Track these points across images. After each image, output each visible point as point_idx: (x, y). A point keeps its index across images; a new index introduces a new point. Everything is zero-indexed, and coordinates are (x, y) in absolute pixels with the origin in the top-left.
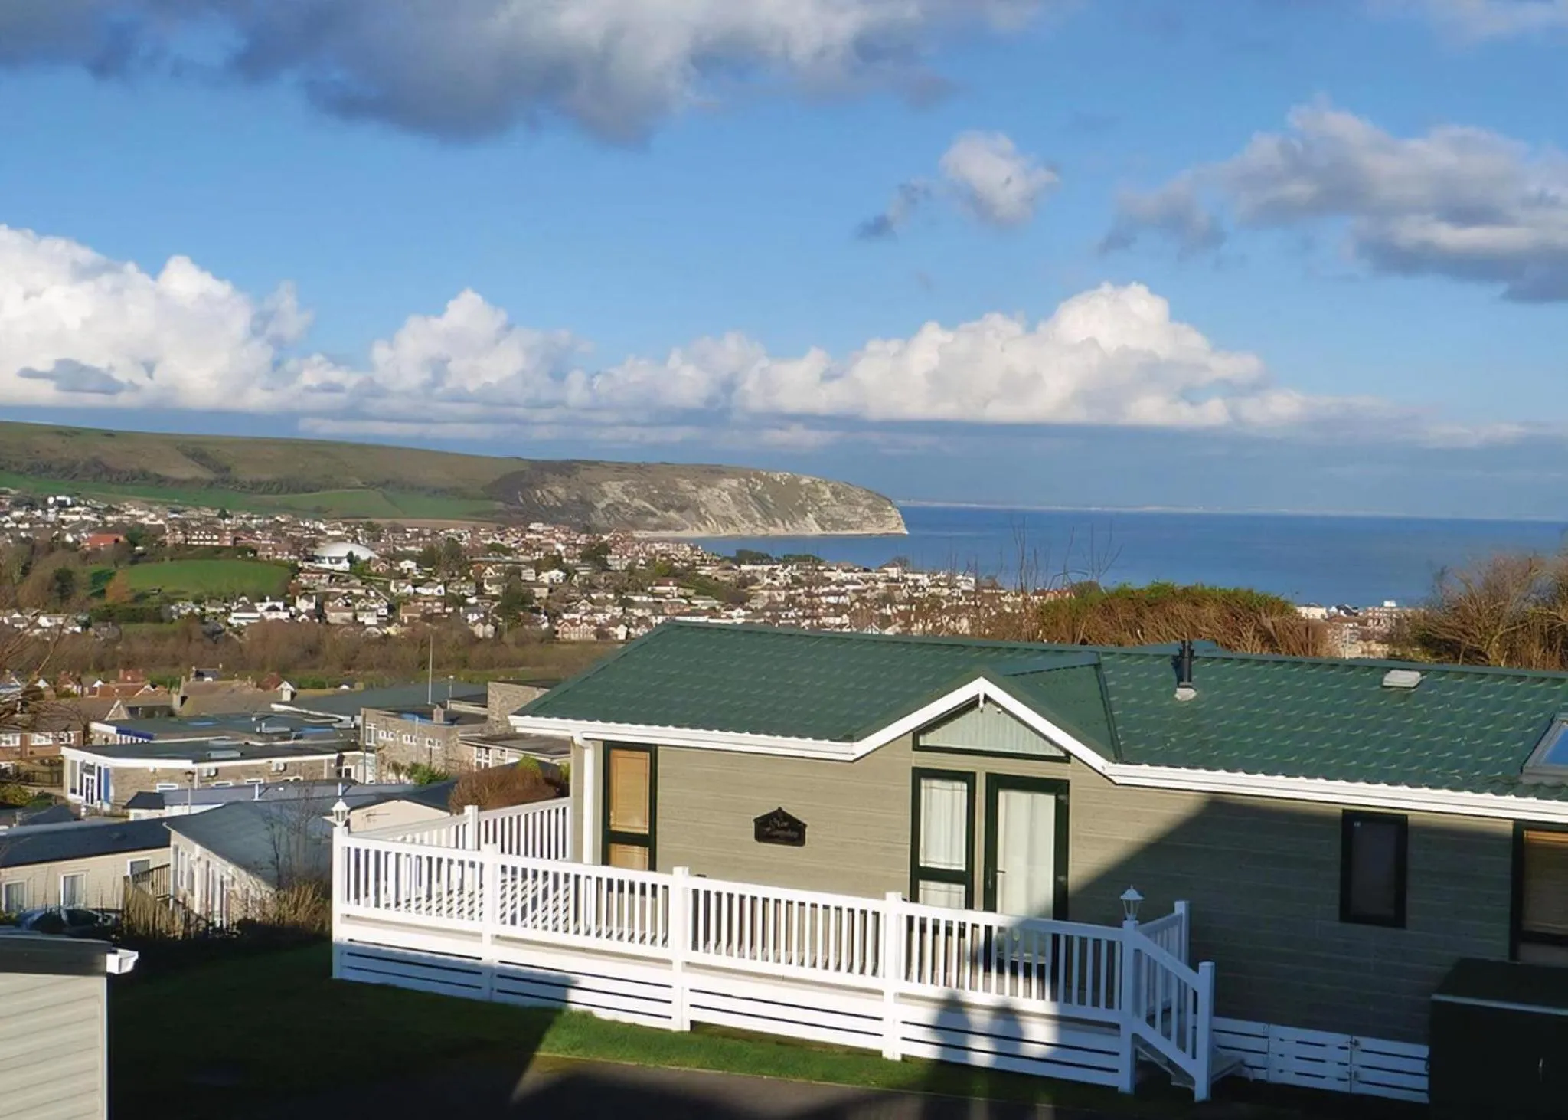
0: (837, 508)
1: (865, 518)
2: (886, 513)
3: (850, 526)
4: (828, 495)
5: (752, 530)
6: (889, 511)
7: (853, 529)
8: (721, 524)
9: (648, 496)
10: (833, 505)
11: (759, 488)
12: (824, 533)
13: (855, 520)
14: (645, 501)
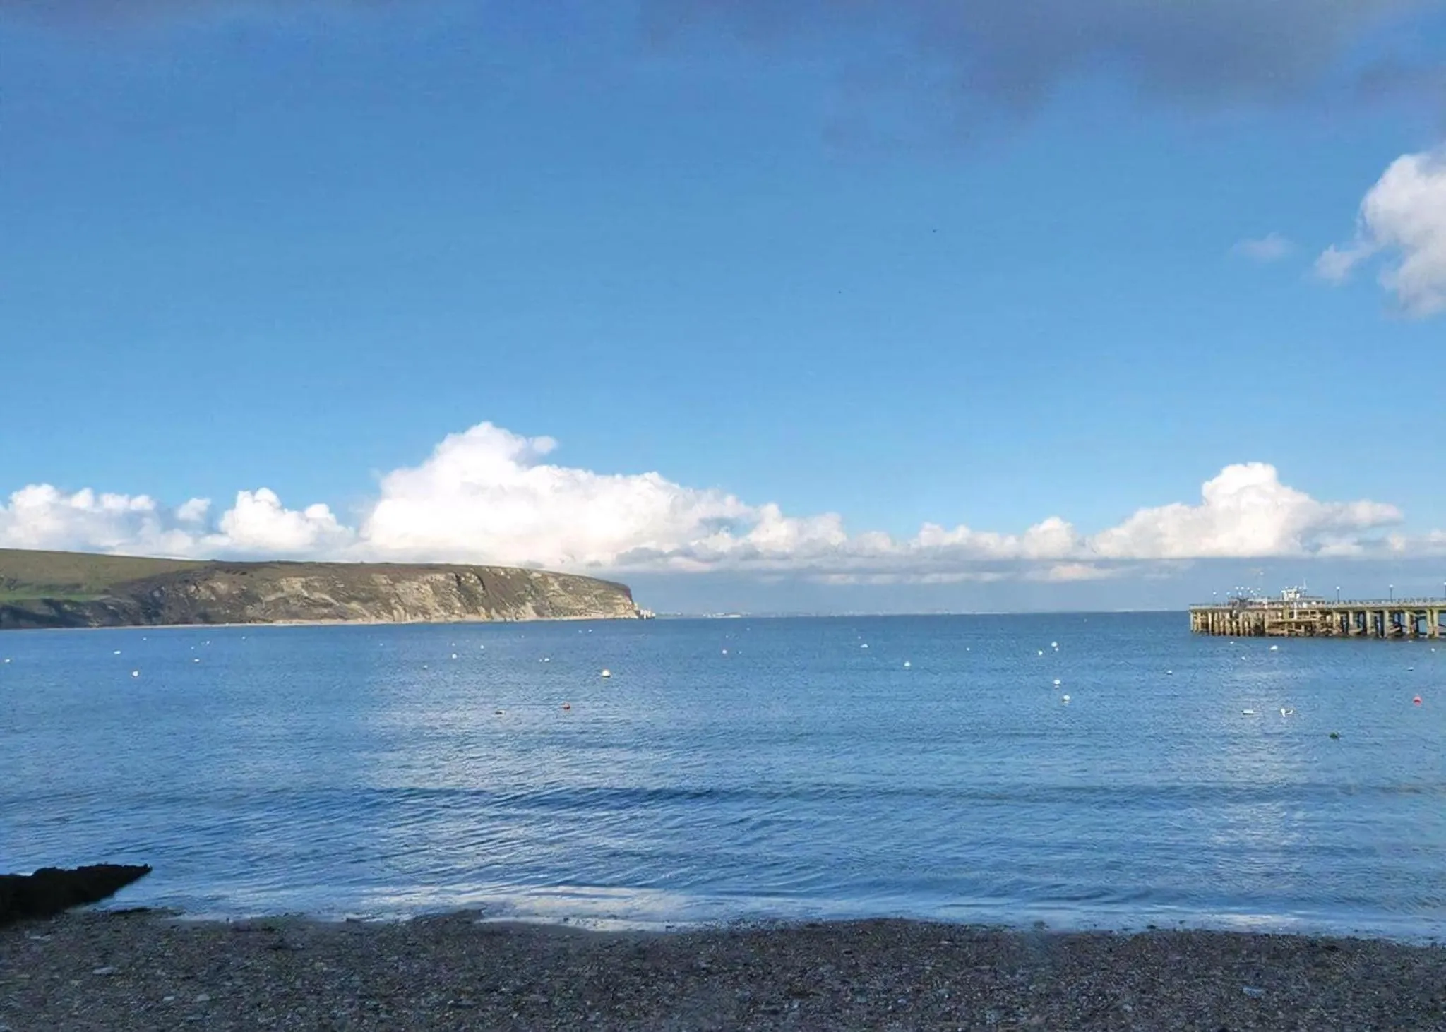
0: (563, 598)
1: (590, 606)
2: (616, 601)
3: (573, 612)
4: (556, 586)
5: (445, 617)
6: (619, 599)
7: (575, 615)
8: (410, 613)
9: (331, 590)
10: (561, 595)
11: (472, 581)
12: (539, 618)
13: (580, 607)
14: (326, 593)
